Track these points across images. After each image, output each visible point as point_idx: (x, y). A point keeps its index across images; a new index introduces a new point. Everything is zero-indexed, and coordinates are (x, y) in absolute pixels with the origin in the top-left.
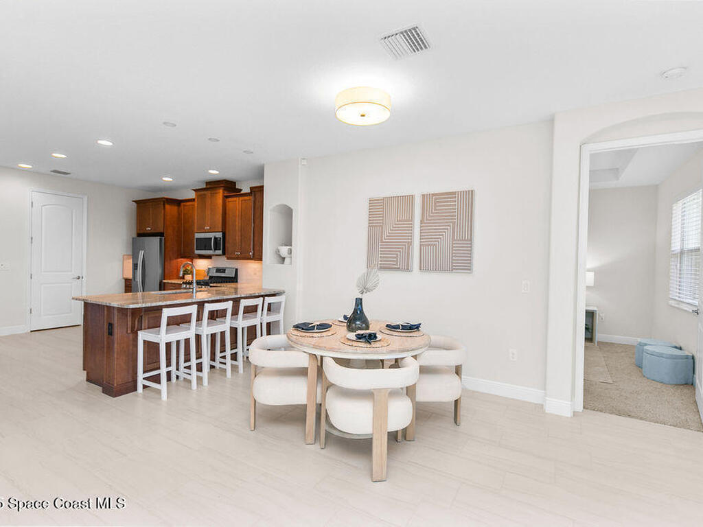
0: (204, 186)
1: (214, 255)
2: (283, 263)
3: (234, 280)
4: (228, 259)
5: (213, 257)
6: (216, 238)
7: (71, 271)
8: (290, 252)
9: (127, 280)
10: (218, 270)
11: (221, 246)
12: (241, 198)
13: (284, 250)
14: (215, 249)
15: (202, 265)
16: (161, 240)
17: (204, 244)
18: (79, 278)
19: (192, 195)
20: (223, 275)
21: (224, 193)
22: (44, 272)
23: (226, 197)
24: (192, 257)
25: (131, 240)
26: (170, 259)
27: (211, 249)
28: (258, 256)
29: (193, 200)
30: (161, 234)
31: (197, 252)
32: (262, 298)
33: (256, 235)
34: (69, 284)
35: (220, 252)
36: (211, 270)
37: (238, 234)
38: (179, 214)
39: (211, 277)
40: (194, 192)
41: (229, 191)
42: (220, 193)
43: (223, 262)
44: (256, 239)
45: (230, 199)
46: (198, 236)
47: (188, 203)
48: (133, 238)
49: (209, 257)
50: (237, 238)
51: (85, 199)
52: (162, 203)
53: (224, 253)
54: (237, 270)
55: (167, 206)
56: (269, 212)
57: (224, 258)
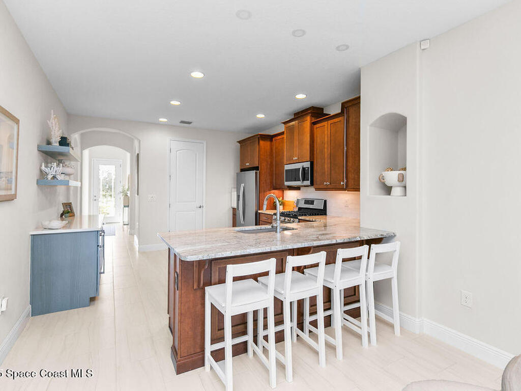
0: (293, 117)
1: (302, 186)
2: (389, 194)
3: (323, 212)
4: (317, 189)
5: (302, 188)
6: (304, 169)
7: (195, 202)
8: (402, 179)
9: (234, 209)
10: (307, 202)
11: (309, 176)
12: (330, 122)
13: (392, 177)
14: (304, 180)
15: (292, 196)
16: (256, 173)
17: (293, 175)
18: (200, 207)
19: (282, 128)
20: (311, 206)
21: (311, 120)
22: (178, 202)
23: (314, 123)
24: (282, 188)
25: (236, 175)
26: (264, 191)
27: (300, 180)
28: (353, 185)
29: (282, 133)
30: (256, 168)
31: (287, 183)
32: (366, 247)
33: (350, 159)
34: (194, 212)
35: (308, 183)
36: (300, 202)
37: (327, 161)
38: (271, 149)
39: (300, 209)
40: (283, 125)
41: (317, 117)
42: (308, 120)
43: (311, 193)
44: (350, 164)
45: (318, 125)
46: (287, 167)
47: (279, 137)
48: (237, 173)
49: (298, 188)
50: (326, 166)
51: (205, 143)
52: (257, 139)
53: (312, 184)
54: (325, 201)
55: (261, 142)
56: (368, 127)
57: (312, 189)
